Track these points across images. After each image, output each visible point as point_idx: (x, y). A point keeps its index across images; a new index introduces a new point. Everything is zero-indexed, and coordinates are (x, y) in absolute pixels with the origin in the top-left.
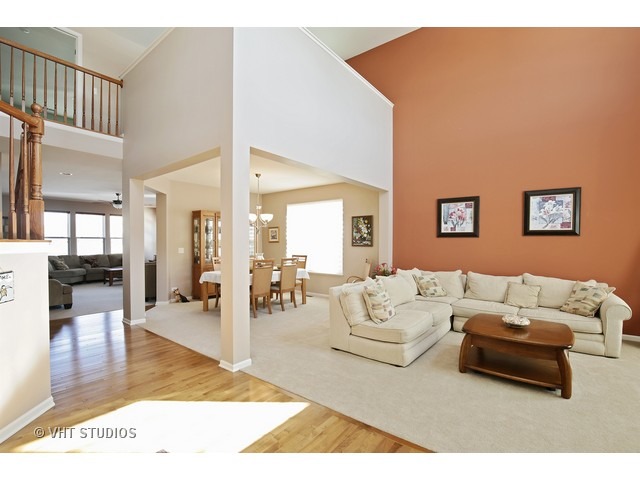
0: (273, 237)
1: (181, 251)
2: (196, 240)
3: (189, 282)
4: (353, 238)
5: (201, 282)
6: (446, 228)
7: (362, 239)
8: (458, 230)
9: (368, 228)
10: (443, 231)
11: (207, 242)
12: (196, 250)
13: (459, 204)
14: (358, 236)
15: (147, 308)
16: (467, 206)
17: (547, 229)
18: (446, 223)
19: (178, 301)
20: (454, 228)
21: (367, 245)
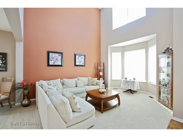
6: (51, 63)
8: (56, 64)
9: (2, 60)
10: (50, 64)
13: (56, 54)
16: (59, 55)
17: (79, 64)
18: (51, 61)
20: (54, 63)
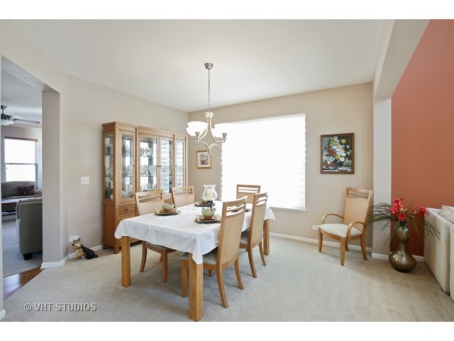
0: (203, 163)
1: (85, 181)
2: (107, 165)
3: (97, 226)
4: (323, 163)
5: (118, 235)
7: (337, 164)
9: (346, 150)
11: (124, 168)
12: (108, 179)
14: (330, 160)
15: (26, 278)
19: (79, 258)
21: (346, 172)
